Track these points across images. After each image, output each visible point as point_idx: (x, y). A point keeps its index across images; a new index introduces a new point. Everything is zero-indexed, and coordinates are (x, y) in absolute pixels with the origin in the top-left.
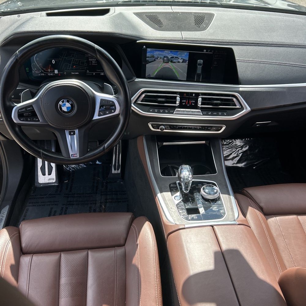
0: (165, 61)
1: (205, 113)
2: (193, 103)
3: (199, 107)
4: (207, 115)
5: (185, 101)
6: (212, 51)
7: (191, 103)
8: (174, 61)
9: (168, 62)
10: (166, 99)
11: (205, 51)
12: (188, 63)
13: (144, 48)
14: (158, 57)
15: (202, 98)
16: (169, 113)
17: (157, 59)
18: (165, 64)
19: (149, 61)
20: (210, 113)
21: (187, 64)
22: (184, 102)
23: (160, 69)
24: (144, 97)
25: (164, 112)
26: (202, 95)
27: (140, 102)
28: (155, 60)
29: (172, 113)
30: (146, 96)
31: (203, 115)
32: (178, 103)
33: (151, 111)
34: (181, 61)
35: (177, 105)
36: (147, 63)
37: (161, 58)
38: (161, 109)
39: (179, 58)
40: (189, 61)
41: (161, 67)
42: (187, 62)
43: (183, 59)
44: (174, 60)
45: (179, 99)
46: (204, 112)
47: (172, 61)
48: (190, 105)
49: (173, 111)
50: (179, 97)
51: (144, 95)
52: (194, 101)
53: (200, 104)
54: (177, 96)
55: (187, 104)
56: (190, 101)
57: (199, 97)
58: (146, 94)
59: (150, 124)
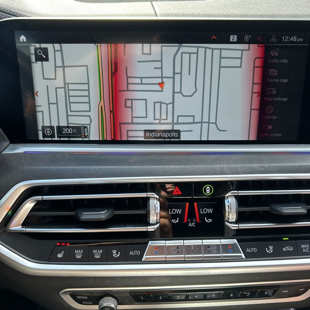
1: (255, 250)
2: (209, 216)
3: (229, 228)
4: (261, 255)
5: (179, 211)
6: (259, 39)
7: (202, 216)
10: (111, 211)
11: (233, 38)
13: (23, 42)
15: (237, 198)
16: (125, 259)
20: (271, 248)
22: (175, 216)
24: (33, 210)
25: (107, 259)
26: (238, 189)
27: (19, 228)
29: (138, 259)
30: (39, 204)
31: (250, 257)
32: (155, 218)
33: (60, 256)
35: (151, 229)
38: (98, 246)
45: (158, 203)
46: (250, 248)
48: (196, 222)
49: (138, 253)
50: (157, 198)
51: (32, 202)
52: (210, 211)
53: (234, 220)
54: (148, 196)
55: (185, 221)
56: (196, 210)
57: (227, 195)
58: (40, 198)
59: (66, 293)
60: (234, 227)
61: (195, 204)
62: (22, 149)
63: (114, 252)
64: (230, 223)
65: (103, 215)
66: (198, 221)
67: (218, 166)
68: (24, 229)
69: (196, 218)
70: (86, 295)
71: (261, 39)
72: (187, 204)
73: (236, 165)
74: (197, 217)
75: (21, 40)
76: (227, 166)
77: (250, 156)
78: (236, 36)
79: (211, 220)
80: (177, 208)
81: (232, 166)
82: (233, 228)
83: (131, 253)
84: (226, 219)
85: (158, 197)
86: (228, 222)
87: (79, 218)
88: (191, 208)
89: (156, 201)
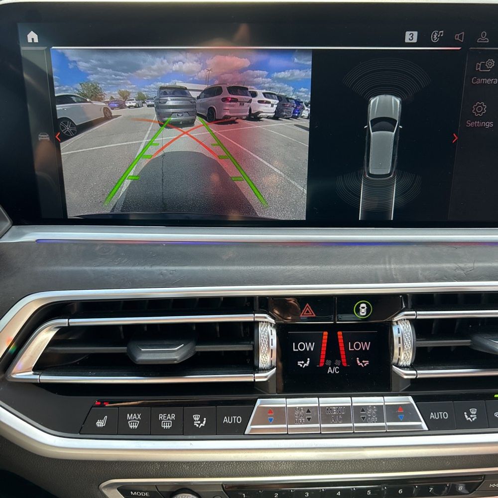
0: (170, 115)
1: (444, 415)
2: (363, 355)
3: (399, 377)
4: (456, 425)
5: (310, 347)
6: (457, 37)
7: (352, 356)
8: (228, 110)
9: (190, 123)
10: (190, 346)
11: (411, 36)
12: (311, 117)
13: (33, 43)
14: (125, 96)
15: (416, 323)
16: (216, 430)
17: (122, 106)
18: (175, 132)
19: (73, 125)
20: (473, 411)
21: (307, 123)
22: (303, 356)
23: (144, 163)
25: (183, 430)
26: (415, 308)
28: (108, 117)
29: (237, 431)
31: (435, 427)
32: (268, 358)
33: (100, 424)
34: (268, 109)
35: (260, 377)
36: (65, 137)
37: (142, 99)
38: (167, 407)
39: (254, 95)
40: (313, 104)
41: (152, 151)
42: (306, 113)
43: (280, 98)
44: (227, 106)
45: (274, 332)
46: (436, 411)
47: (211, 111)
48: (341, 366)
49: (238, 419)
50: (271, 324)
51: (50, 330)
52: (366, 346)
53: (409, 363)
54: (256, 319)
55: (322, 365)
56: (341, 345)
57: (396, 319)
58: (64, 322)
59: (111, 486)
60: (408, 374)
61: (340, 333)
62: (33, 235)
63: (196, 417)
64: (401, 367)
65: (175, 353)
66: (345, 365)
67: (382, 266)
68: (37, 377)
69: (340, 359)
70: (146, 489)
71: (461, 37)
72: (326, 333)
73: (413, 266)
74: (343, 356)
75: (30, 41)
76: (398, 266)
77: (437, 249)
78: (415, 33)
79: (367, 363)
80: (307, 341)
81: (407, 266)
82: (405, 377)
83: (226, 420)
84: (395, 361)
85: (273, 321)
86: (397, 366)
87: (134, 358)
88: (332, 341)
89: (269, 329)
